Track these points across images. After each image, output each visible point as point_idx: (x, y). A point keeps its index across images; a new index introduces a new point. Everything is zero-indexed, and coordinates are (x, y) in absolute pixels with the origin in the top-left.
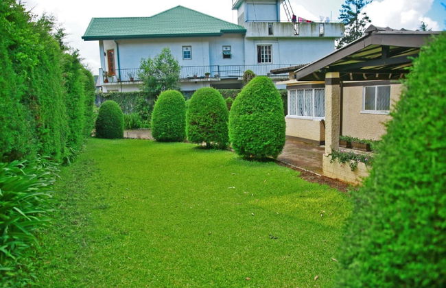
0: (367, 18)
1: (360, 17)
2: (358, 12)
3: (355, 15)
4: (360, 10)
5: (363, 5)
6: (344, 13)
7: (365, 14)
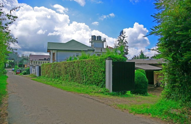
0: (126, 42)
1: (124, 41)
2: (123, 39)
3: (123, 40)
4: (124, 39)
5: (125, 37)
6: (119, 39)
7: (126, 40)
